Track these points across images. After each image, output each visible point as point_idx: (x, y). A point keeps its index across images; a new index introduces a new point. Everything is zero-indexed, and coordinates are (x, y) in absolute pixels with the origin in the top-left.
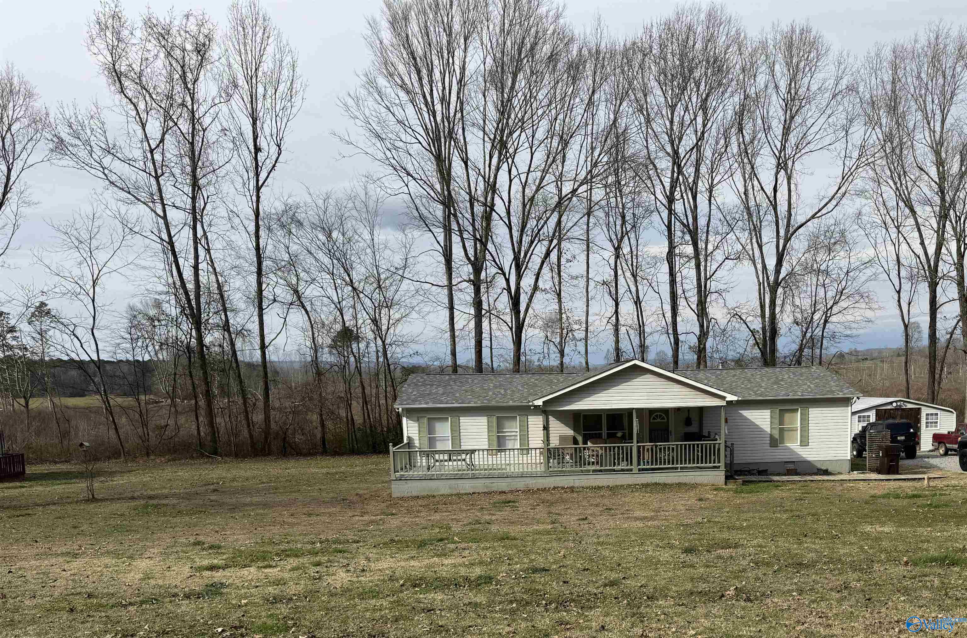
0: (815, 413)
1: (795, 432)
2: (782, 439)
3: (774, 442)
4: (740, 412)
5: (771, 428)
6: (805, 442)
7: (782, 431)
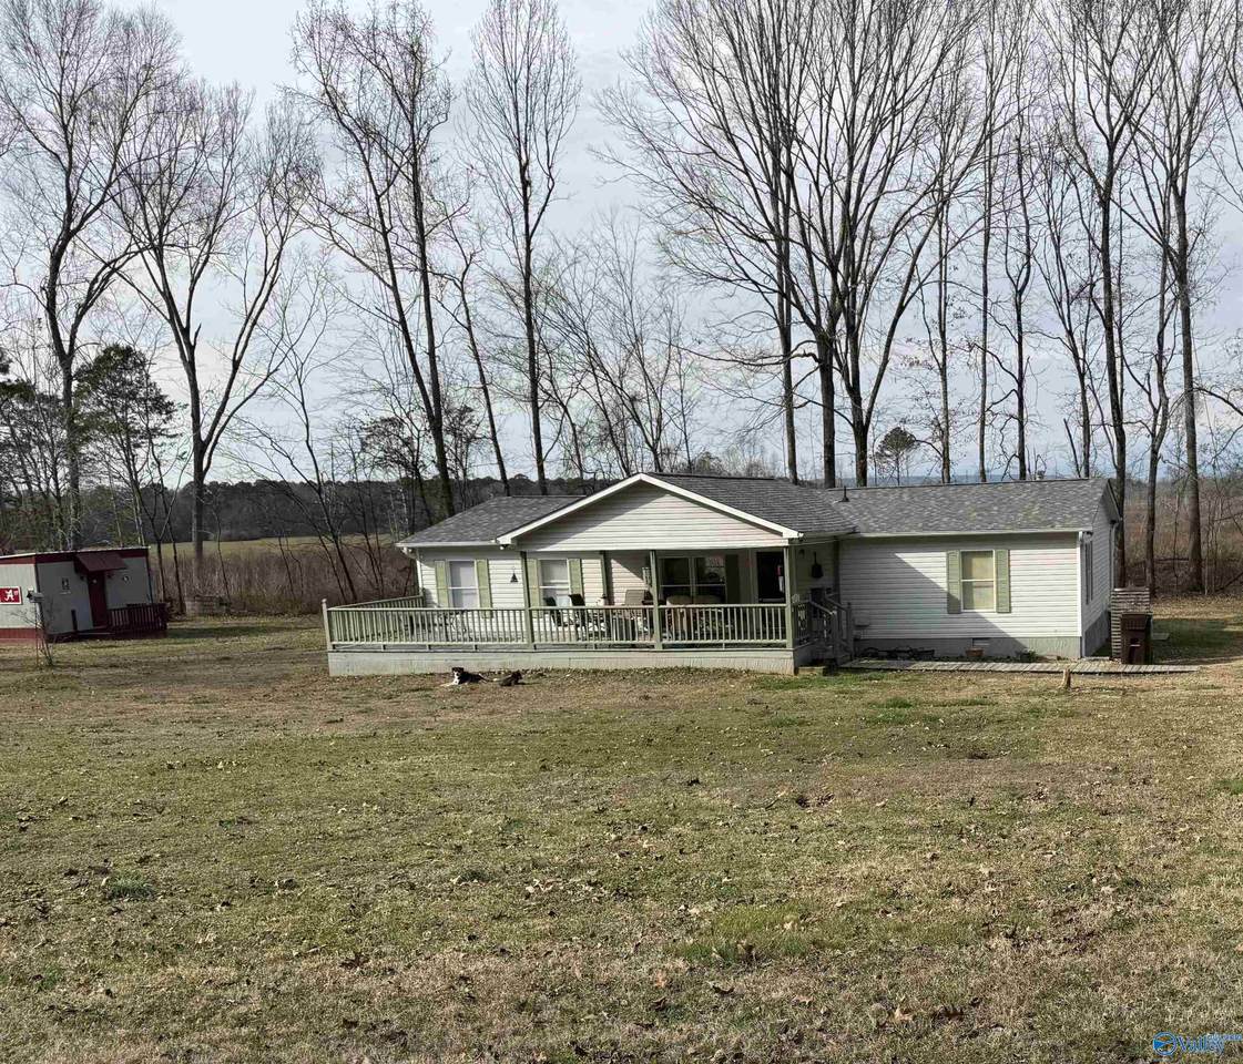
0: (1020, 557)
1: (990, 589)
2: (968, 601)
3: (953, 607)
4: (899, 555)
5: (949, 583)
6: (1005, 607)
7: (967, 588)
